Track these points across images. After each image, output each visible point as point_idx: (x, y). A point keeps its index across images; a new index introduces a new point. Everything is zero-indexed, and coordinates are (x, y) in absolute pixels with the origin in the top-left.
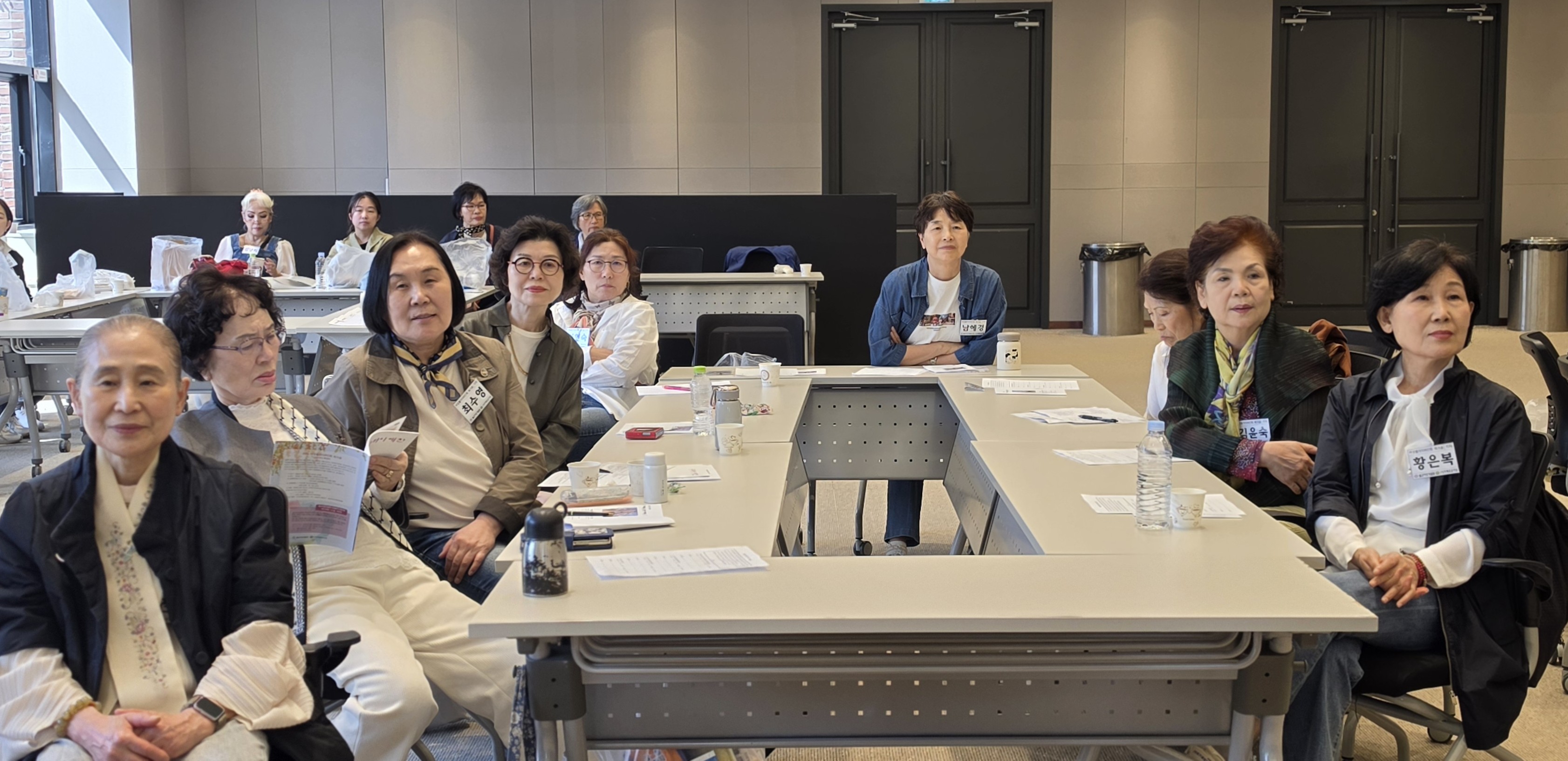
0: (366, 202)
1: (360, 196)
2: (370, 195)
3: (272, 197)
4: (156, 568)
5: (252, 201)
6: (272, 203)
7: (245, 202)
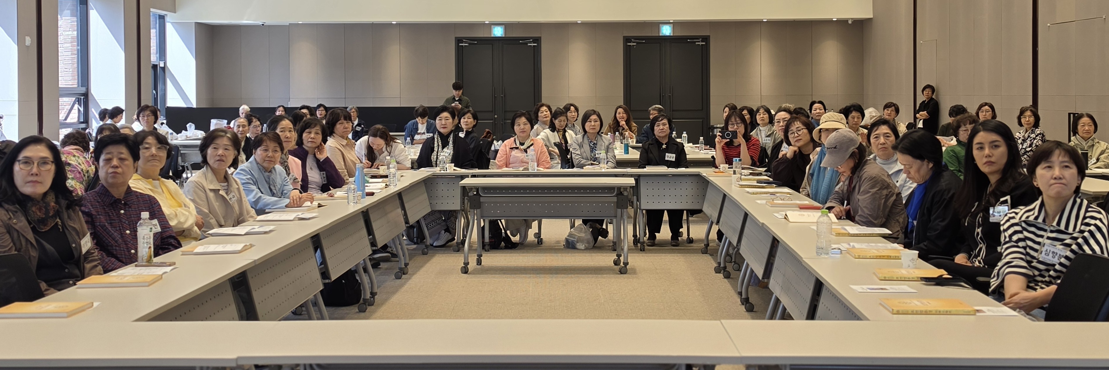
0: (281, 109)
1: (279, 107)
2: (283, 106)
3: (250, 108)
4: (245, 153)
5: (243, 109)
6: (249, 110)
7: (240, 109)
